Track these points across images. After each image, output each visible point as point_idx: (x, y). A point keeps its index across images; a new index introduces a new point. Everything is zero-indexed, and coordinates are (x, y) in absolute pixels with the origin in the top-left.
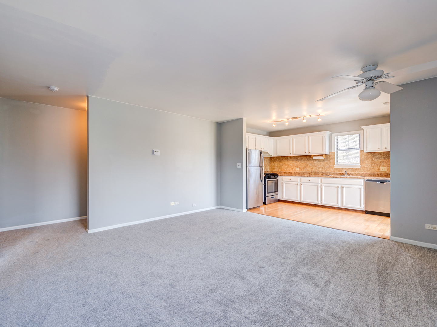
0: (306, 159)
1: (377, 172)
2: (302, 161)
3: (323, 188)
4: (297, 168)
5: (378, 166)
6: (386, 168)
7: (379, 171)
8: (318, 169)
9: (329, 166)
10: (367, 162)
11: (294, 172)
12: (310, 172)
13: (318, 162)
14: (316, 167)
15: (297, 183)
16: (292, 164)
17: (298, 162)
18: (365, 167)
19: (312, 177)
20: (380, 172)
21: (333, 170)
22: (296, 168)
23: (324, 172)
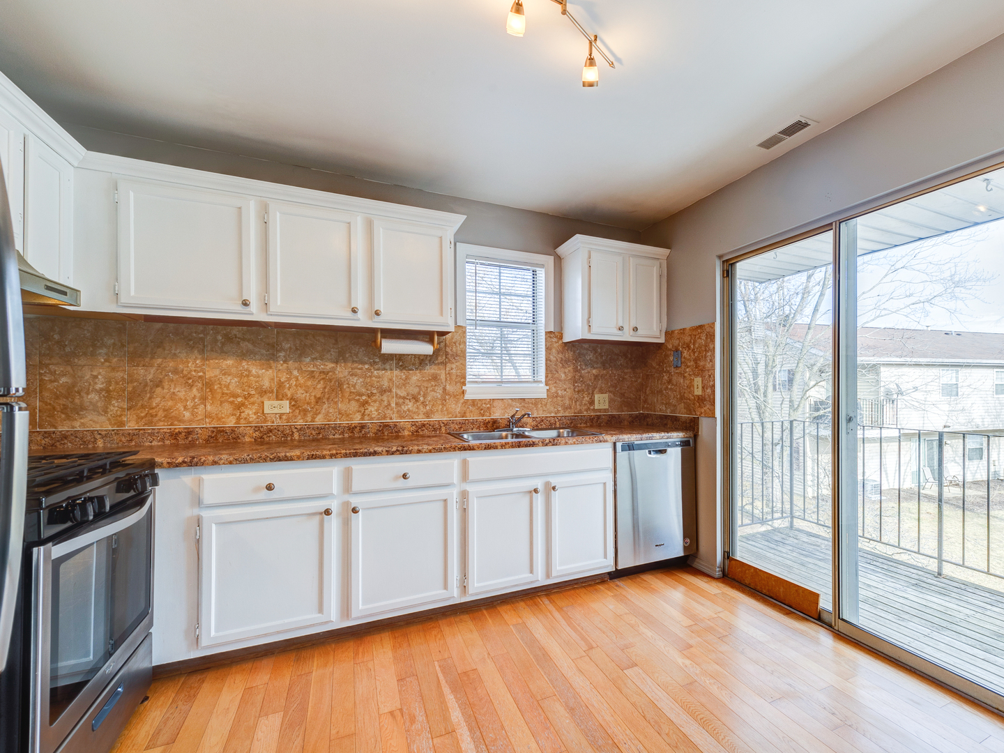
0: (334, 353)
1: (587, 410)
2: (308, 360)
3: (474, 506)
4: (276, 403)
5: (590, 391)
6: (606, 396)
7: (592, 407)
8: (393, 405)
9: (444, 389)
10: (563, 375)
11: (257, 429)
12: (357, 420)
13: (396, 372)
14: (385, 398)
15: (321, 505)
16: (241, 376)
17: (281, 365)
18: (560, 392)
19: (419, 451)
20: (594, 409)
21: (458, 410)
22: (267, 404)
23: (420, 419)
